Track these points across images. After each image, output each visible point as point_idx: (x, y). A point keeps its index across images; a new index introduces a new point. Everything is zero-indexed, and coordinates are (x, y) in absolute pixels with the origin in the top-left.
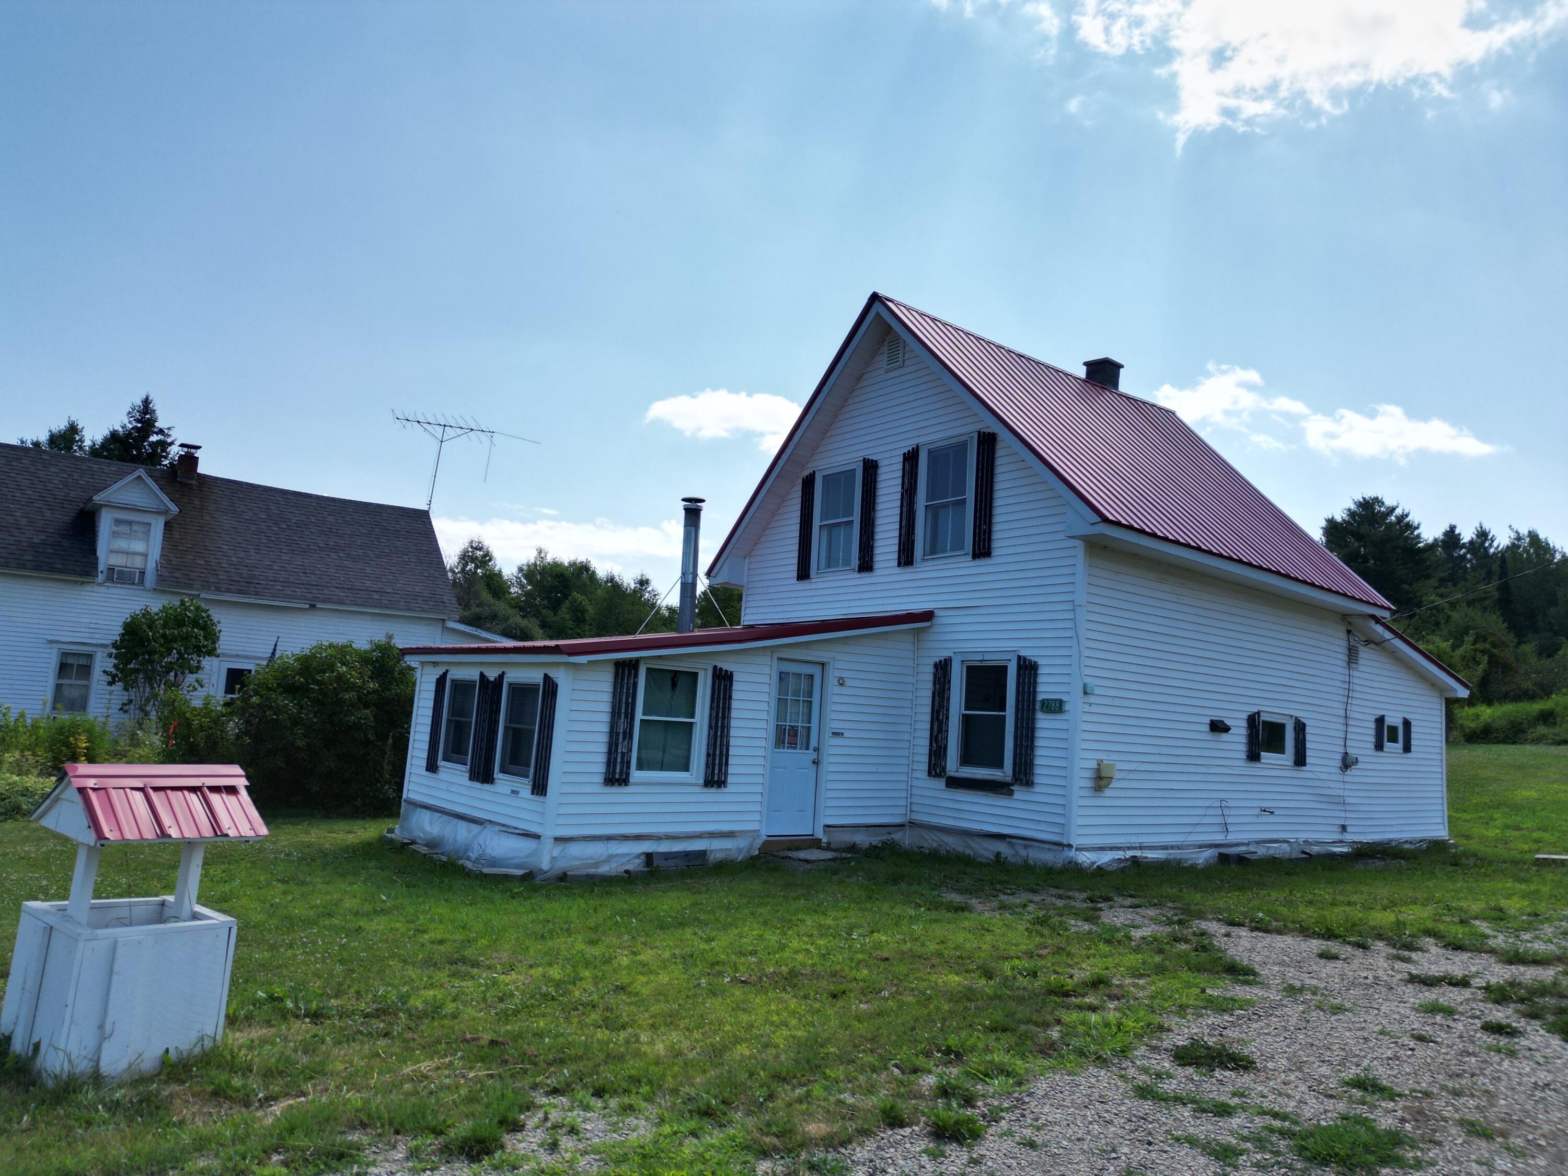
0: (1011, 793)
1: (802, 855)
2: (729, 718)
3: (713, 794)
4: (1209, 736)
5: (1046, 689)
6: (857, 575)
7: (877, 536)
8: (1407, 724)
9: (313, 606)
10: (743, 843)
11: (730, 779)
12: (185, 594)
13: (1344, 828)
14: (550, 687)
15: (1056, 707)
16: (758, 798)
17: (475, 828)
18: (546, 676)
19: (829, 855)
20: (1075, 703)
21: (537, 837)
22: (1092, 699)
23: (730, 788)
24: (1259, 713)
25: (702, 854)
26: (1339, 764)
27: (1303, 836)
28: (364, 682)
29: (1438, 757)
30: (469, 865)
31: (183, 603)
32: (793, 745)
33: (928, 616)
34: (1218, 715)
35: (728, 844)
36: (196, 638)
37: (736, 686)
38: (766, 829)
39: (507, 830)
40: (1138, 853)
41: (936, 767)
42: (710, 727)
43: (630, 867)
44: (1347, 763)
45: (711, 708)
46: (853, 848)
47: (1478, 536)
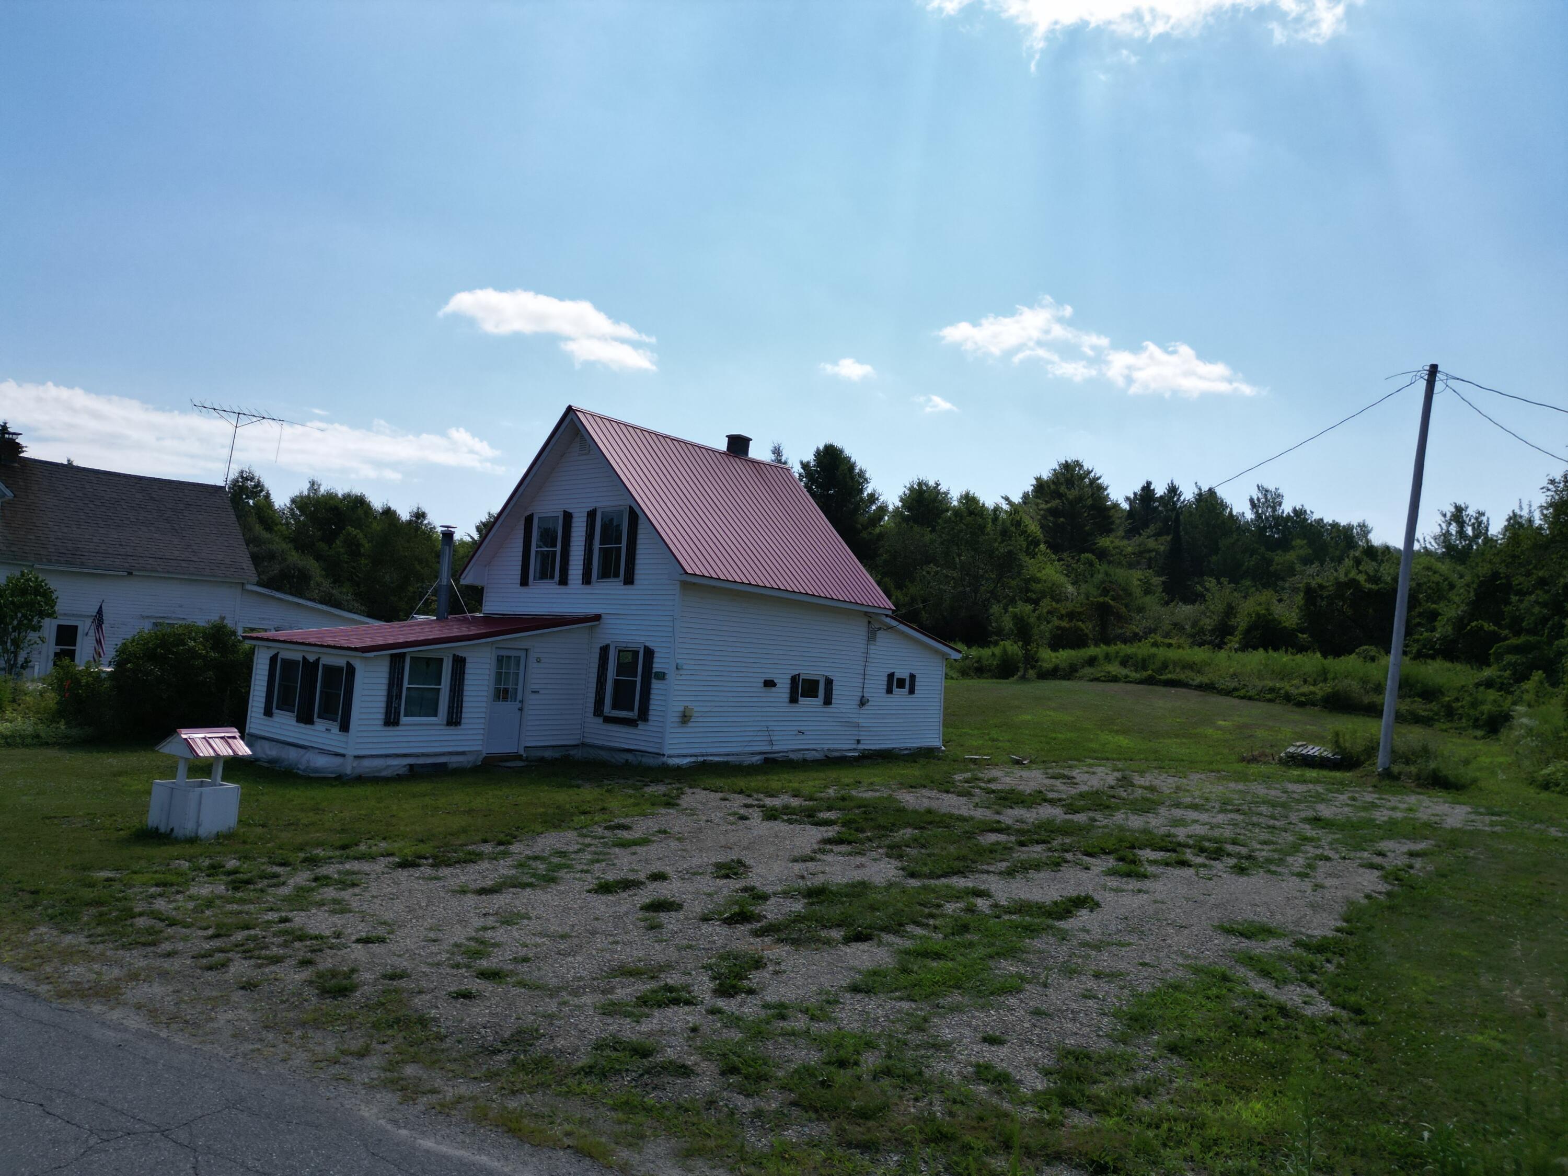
0: (637, 726)
1: (508, 764)
2: (463, 684)
3: (452, 730)
4: (764, 689)
5: (657, 666)
6: (558, 587)
7: (571, 563)
8: (912, 677)
9: (130, 574)
10: (471, 758)
11: (463, 721)
12: (24, 565)
13: (858, 742)
14: (351, 670)
15: (661, 676)
16: (481, 732)
17: (302, 751)
18: (348, 663)
19: (526, 763)
20: (671, 675)
21: (343, 756)
22: (681, 672)
23: (463, 726)
24: (799, 675)
25: (445, 764)
26: (858, 703)
27: (826, 747)
28: (207, 652)
29: (938, 696)
30: (301, 773)
31: (23, 574)
32: (505, 699)
33: (597, 618)
34: (769, 677)
35: (461, 759)
36: (39, 603)
37: (468, 665)
38: (486, 750)
39: (323, 752)
40: (705, 758)
41: (598, 710)
42: (451, 690)
43: (400, 772)
44: (863, 702)
45: (452, 679)
46: (542, 759)
47: (1168, 491)
